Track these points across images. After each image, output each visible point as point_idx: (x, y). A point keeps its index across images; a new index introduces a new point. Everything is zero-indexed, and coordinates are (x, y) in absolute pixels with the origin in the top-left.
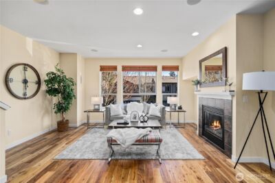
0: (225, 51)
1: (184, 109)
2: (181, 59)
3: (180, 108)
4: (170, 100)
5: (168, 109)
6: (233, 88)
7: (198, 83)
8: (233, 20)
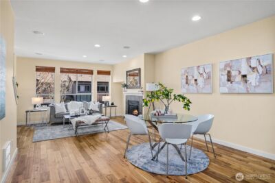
0: (140, 70)
1: (115, 104)
2: (113, 66)
3: (112, 104)
4: (105, 99)
5: (103, 105)
6: (143, 90)
7: (126, 86)
8: (143, 55)
